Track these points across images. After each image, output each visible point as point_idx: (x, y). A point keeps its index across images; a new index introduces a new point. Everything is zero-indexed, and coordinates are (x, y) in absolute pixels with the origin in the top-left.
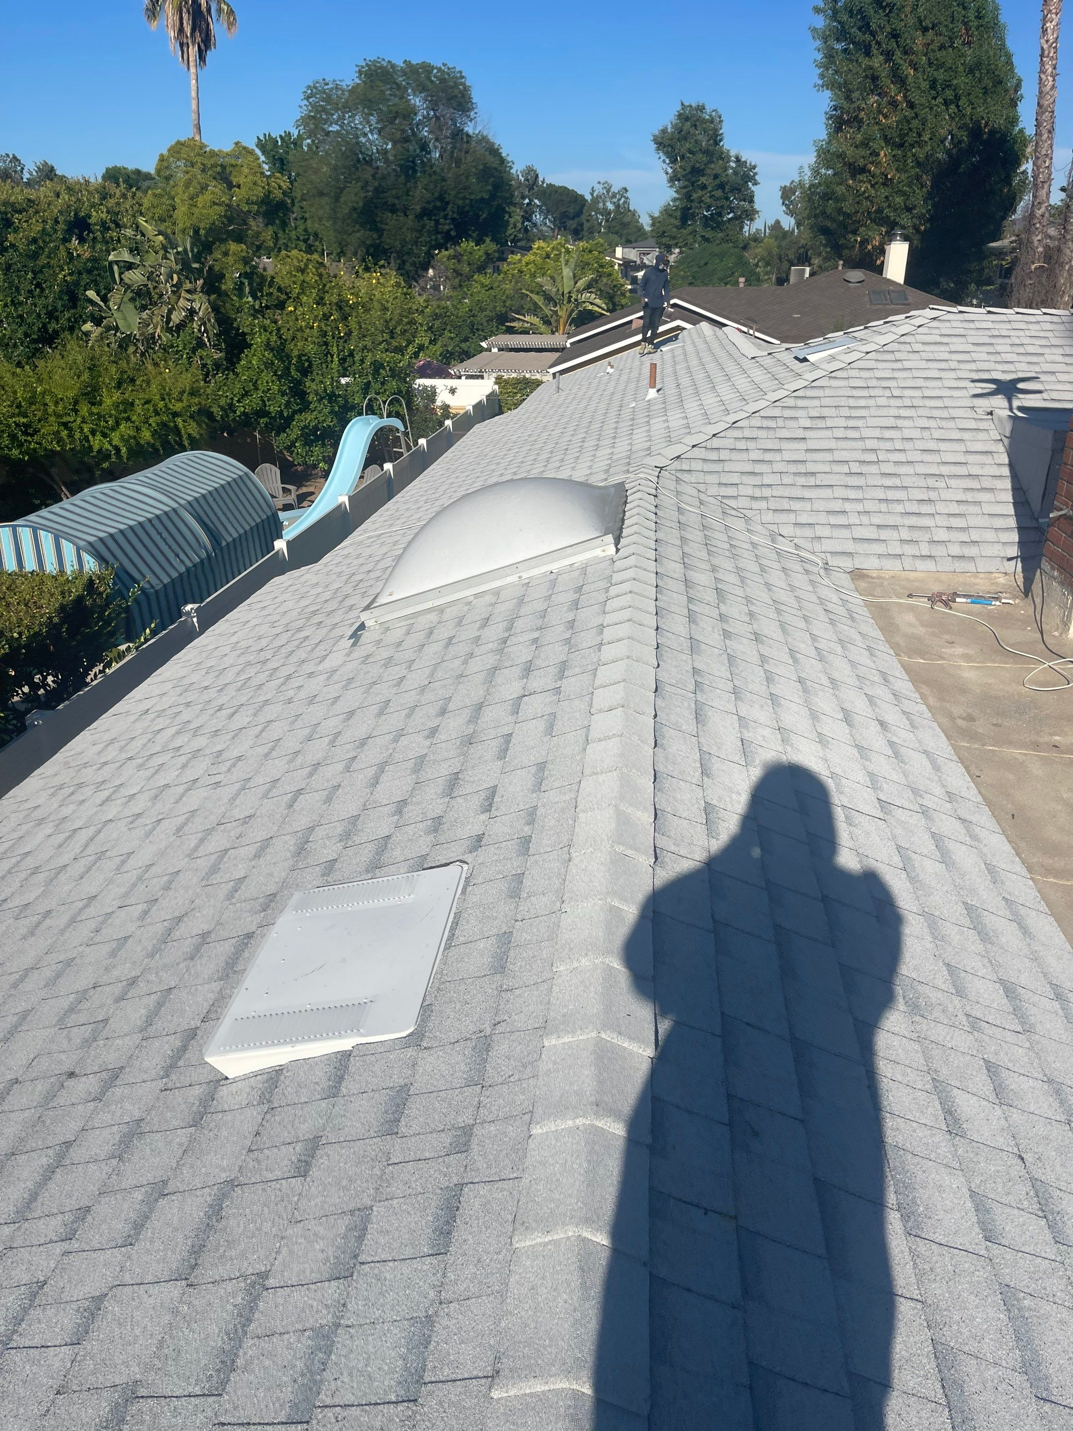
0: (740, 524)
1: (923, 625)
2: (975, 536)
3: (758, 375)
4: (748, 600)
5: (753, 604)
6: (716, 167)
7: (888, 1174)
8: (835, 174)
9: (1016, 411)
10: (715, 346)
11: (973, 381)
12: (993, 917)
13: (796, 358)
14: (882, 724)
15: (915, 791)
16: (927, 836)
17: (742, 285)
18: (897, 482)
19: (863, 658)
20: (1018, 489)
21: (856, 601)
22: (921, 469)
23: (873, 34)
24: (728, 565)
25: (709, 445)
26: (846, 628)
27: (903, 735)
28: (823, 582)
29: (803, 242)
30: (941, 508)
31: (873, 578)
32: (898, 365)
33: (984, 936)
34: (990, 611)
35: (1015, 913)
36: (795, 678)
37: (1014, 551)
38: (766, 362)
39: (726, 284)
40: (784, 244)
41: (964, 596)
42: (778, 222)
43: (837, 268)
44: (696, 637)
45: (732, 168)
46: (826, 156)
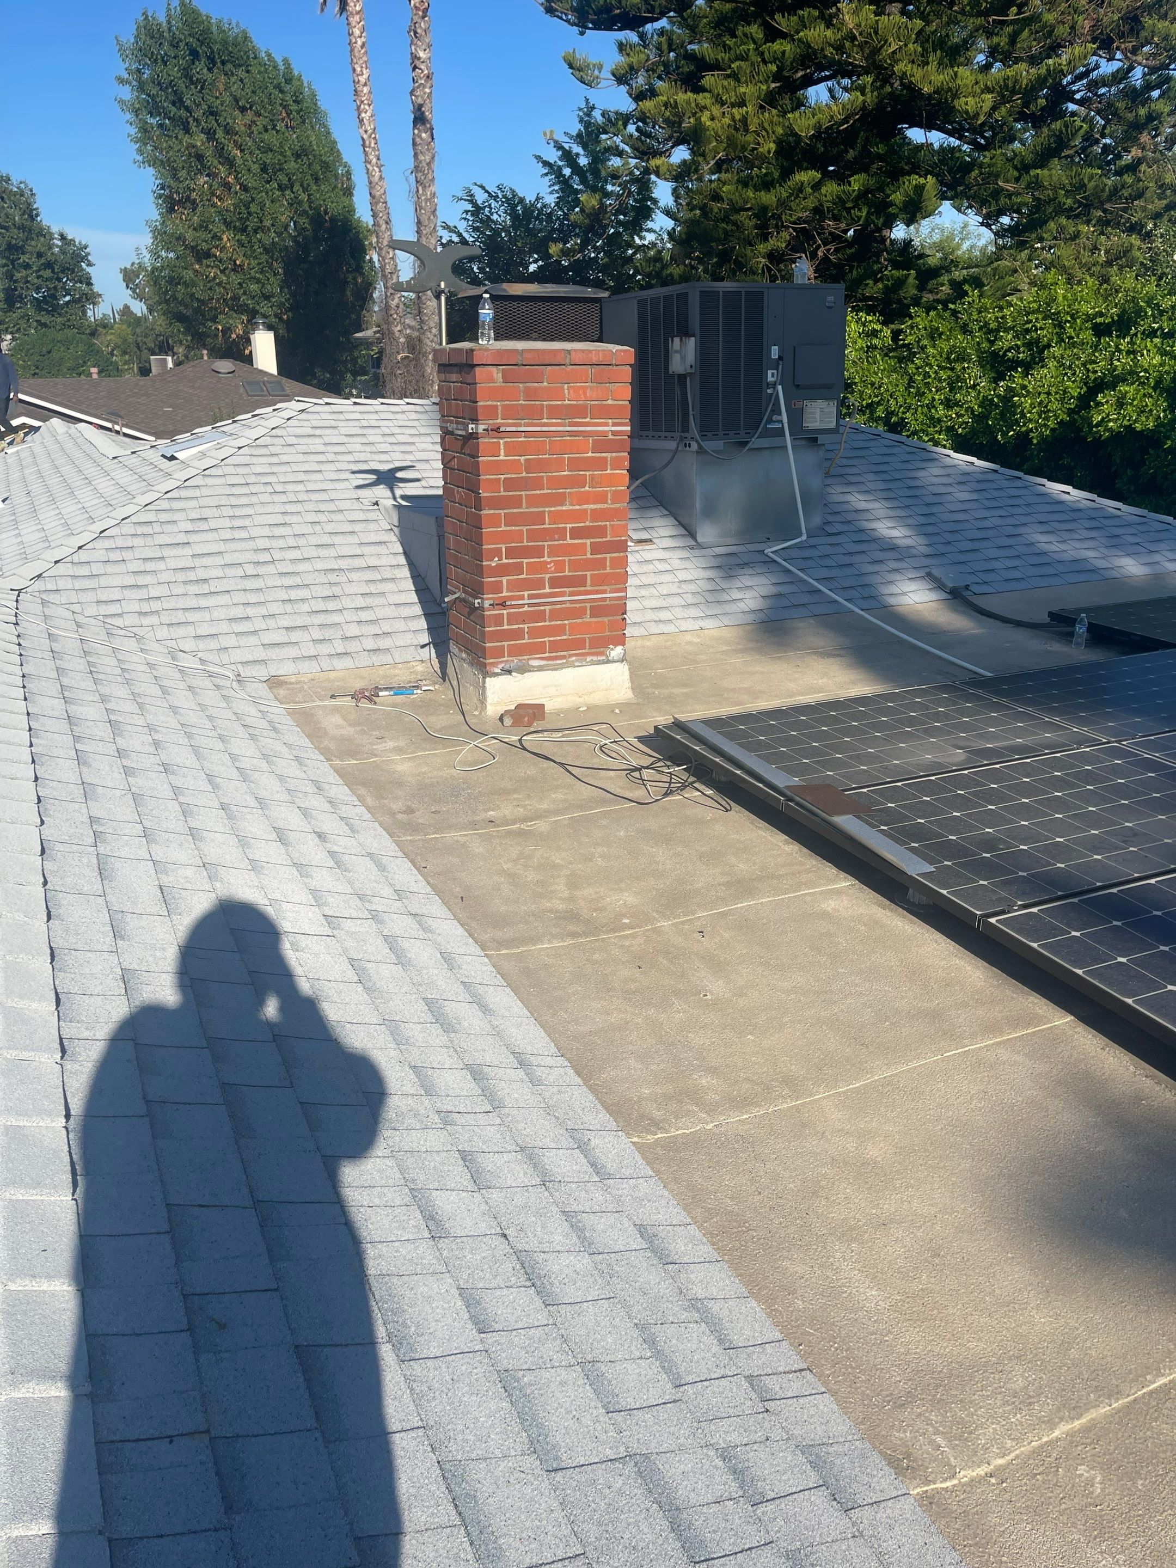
0: (132, 644)
1: (350, 725)
2: (386, 627)
3: (122, 476)
4: (151, 728)
5: (157, 731)
6: (36, 245)
7: (375, 1308)
8: (177, 258)
9: (399, 500)
10: (69, 445)
11: (354, 472)
12: (454, 1004)
13: (163, 456)
14: (321, 836)
15: (362, 897)
16: (380, 941)
17: (95, 376)
18: (297, 580)
19: (293, 770)
20: (417, 577)
21: (277, 711)
22: (320, 565)
23: (188, 109)
24: (122, 692)
25: (76, 558)
26: (270, 741)
27: (343, 843)
28: (238, 696)
29: (158, 329)
30: (348, 603)
31: (292, 683)
32: (275, 460)
33: (447, 1026)
34: (414, 700)
35: (473, 995)
36: (217, 805)
37: (425, 638)
38: (130, 462)
39: (80, 374)
40: (138, 330)
41: (386, 689)
42: (127, 307)
43: (202, 358)
44: (89, 781)
45: (57, 246)
46: (163, 237)
